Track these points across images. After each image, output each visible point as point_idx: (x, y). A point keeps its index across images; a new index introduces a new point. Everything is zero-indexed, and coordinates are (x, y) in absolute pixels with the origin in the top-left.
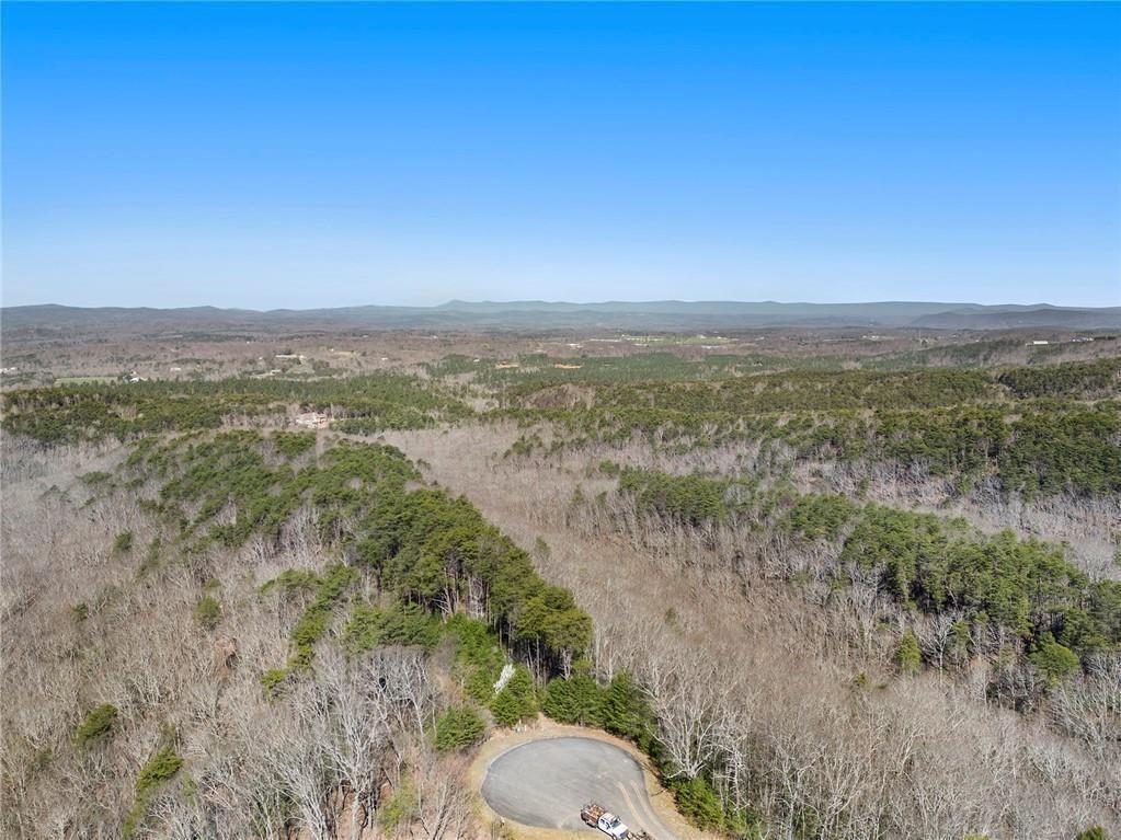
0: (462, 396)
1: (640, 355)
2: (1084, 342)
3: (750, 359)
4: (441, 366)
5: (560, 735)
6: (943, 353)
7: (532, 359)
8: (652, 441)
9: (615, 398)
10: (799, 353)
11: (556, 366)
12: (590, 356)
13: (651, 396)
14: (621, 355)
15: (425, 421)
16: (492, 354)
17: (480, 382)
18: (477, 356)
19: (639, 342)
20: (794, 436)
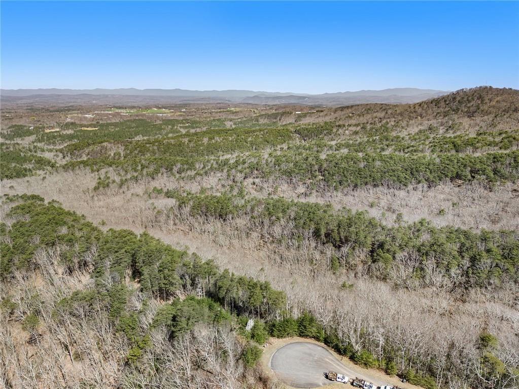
0: (36, 152)
1: (128, 121)
2: (313, 113)
3: (184, 121)
4: (9, 133)
5: (284, 344)
6: (264, 117)
7: (67, 126)
8: (173, 174)
9: (136, 150)
10: (205, 118)
11: (83, 128)
12: (101, 122)
13: (155, 148)
14: (118, 121)
15: (26, 171)
16: (39, 123)
17: (40, 141)
18: (30, 125)
19: (124, 112)
20: (240, 168)
